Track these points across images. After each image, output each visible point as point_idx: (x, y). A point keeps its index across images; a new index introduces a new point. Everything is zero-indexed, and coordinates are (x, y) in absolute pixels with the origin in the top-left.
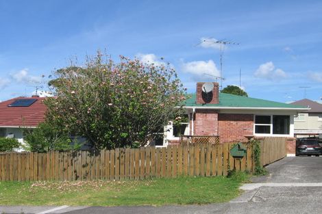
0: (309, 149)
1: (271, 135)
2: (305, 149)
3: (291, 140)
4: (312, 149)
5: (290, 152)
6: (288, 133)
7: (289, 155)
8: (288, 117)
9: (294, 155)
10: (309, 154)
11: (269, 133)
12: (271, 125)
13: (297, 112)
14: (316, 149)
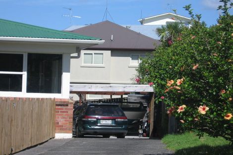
0: (103, 122)
1: (23, 94)
2: (95, 123)
3: (63, 104)
4: (109, 122)
5: (63, 129)
6: (59, 91)
7: (59, 136)
8: (59, 58)
9: (69, 136)
10: (105, 133)
11: (20, 90)
12: (25, 75)
13: (78, 48)
14: (118, 124)
